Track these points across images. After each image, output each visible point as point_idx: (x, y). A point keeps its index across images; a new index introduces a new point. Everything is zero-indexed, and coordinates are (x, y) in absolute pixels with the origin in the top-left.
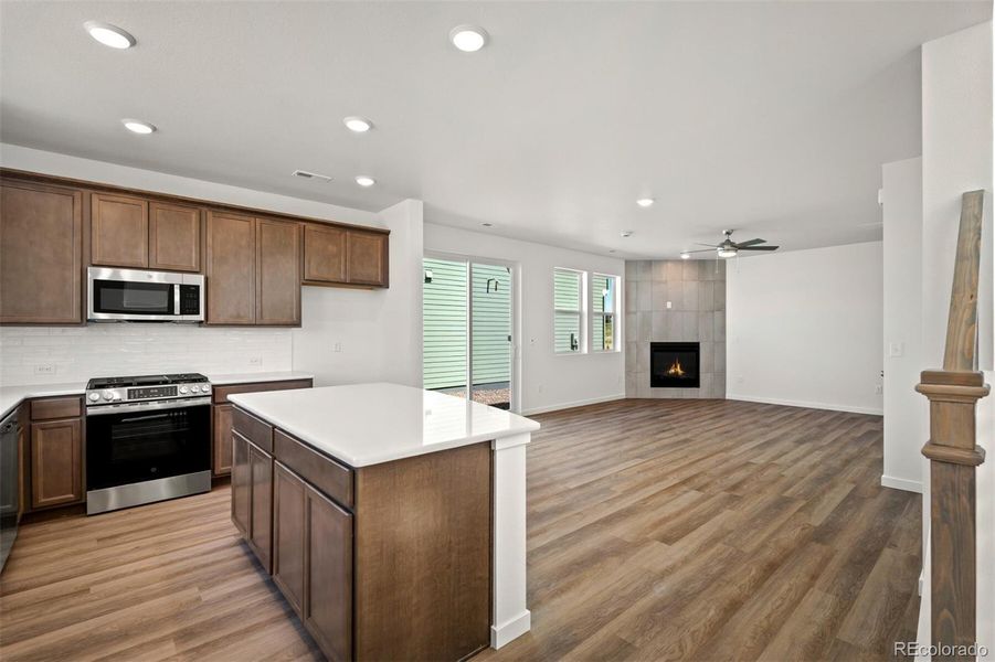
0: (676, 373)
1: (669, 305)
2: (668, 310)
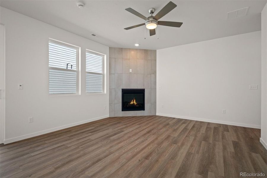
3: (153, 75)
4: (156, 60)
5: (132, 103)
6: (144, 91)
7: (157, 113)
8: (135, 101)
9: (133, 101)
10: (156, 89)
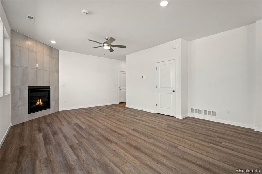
0: (40, 104)
1: (37, 66)
2: (37, 68)
3: (56, 73)
4: (58, 59)
5: (38, 103)
6: (50, 89)
7: (59, 109)
8: (41, 101)
10: (59, 86)
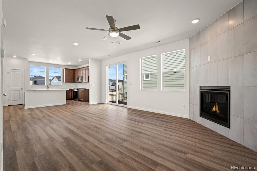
1: (209, 58)
2: (208, 63)
5: (214, 110)
8: (217, 108)
9: (216, 108)
